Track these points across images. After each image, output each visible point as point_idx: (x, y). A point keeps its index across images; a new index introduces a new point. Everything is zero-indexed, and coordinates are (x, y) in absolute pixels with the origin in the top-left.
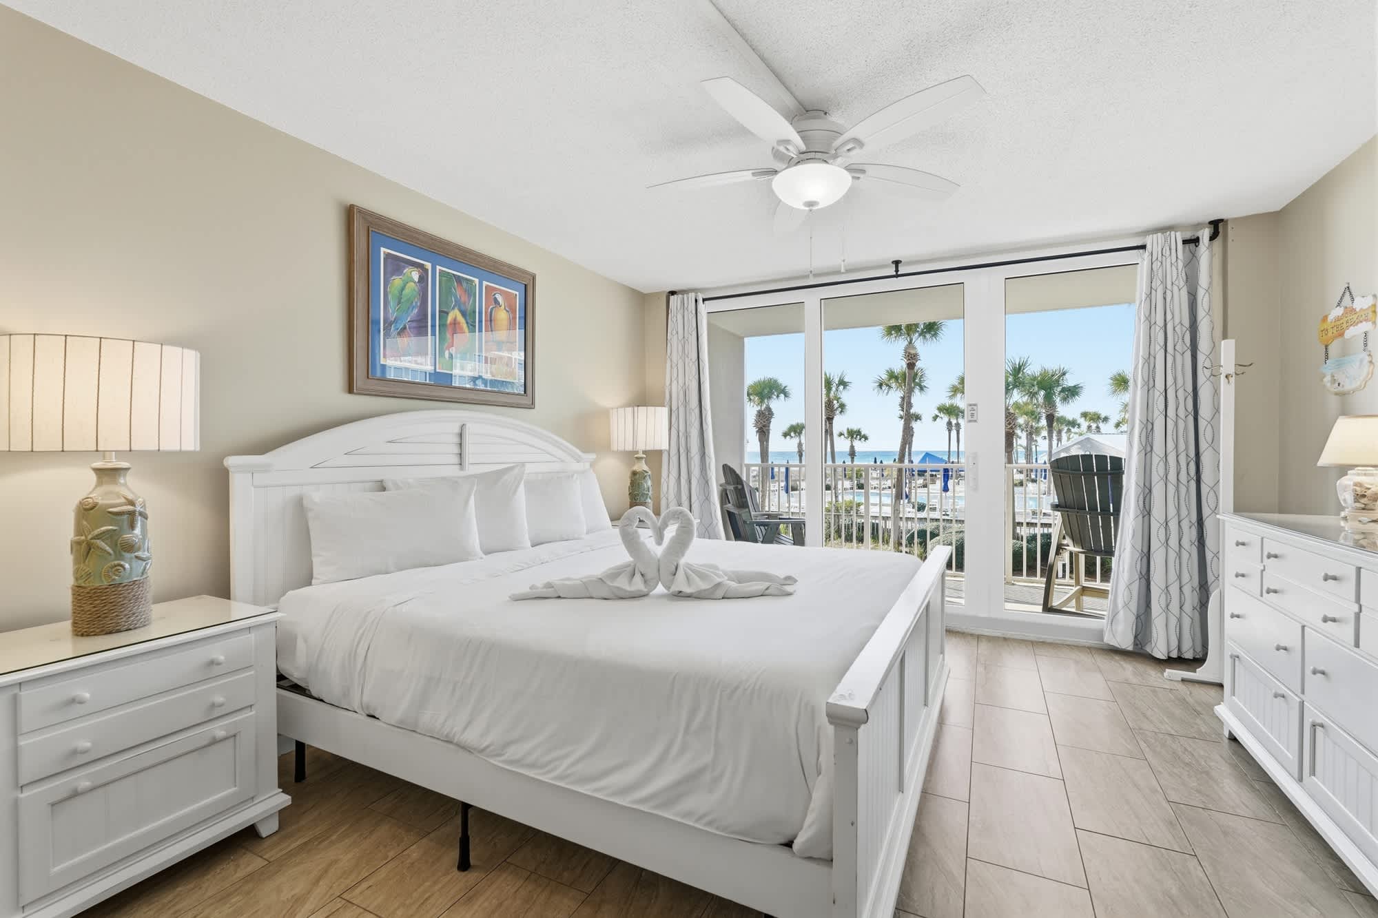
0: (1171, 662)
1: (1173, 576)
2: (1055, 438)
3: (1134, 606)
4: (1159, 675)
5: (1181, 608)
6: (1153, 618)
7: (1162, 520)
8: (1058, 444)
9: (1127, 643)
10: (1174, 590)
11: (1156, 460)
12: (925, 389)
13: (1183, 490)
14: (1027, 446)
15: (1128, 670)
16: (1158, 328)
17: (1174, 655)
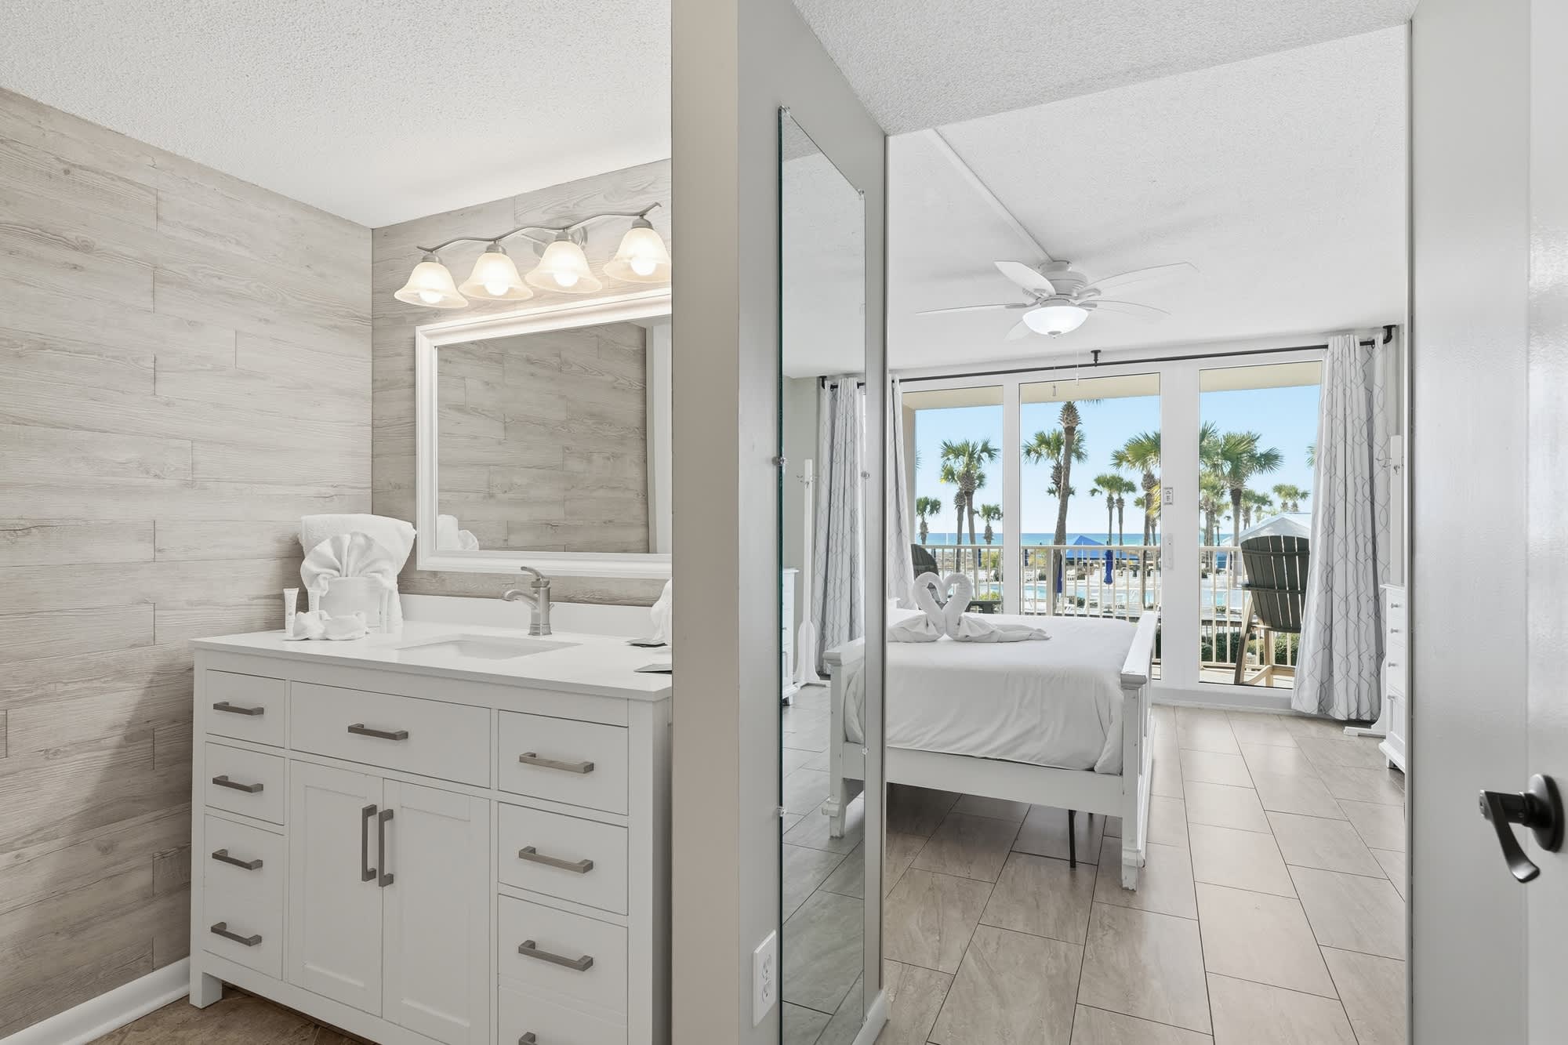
0: (1350, 722)
1: (1352, 646)
2: (1242, 518)
3: (1318, 674)
4: (1340, 732)
5: (1359, 674)
6: (1335, 683)
7: (1343, 595)
8: (1245, 526)
9: (1312, 708)
10: (1353, 659)
11: (1337, 540)
12: (1083, 456)
13: (1361, 567)
14: (1207, 528)
15: (1313, 730)
16: (1338, 422)
17: (1353, 716)
